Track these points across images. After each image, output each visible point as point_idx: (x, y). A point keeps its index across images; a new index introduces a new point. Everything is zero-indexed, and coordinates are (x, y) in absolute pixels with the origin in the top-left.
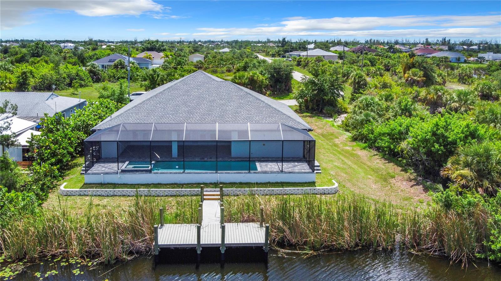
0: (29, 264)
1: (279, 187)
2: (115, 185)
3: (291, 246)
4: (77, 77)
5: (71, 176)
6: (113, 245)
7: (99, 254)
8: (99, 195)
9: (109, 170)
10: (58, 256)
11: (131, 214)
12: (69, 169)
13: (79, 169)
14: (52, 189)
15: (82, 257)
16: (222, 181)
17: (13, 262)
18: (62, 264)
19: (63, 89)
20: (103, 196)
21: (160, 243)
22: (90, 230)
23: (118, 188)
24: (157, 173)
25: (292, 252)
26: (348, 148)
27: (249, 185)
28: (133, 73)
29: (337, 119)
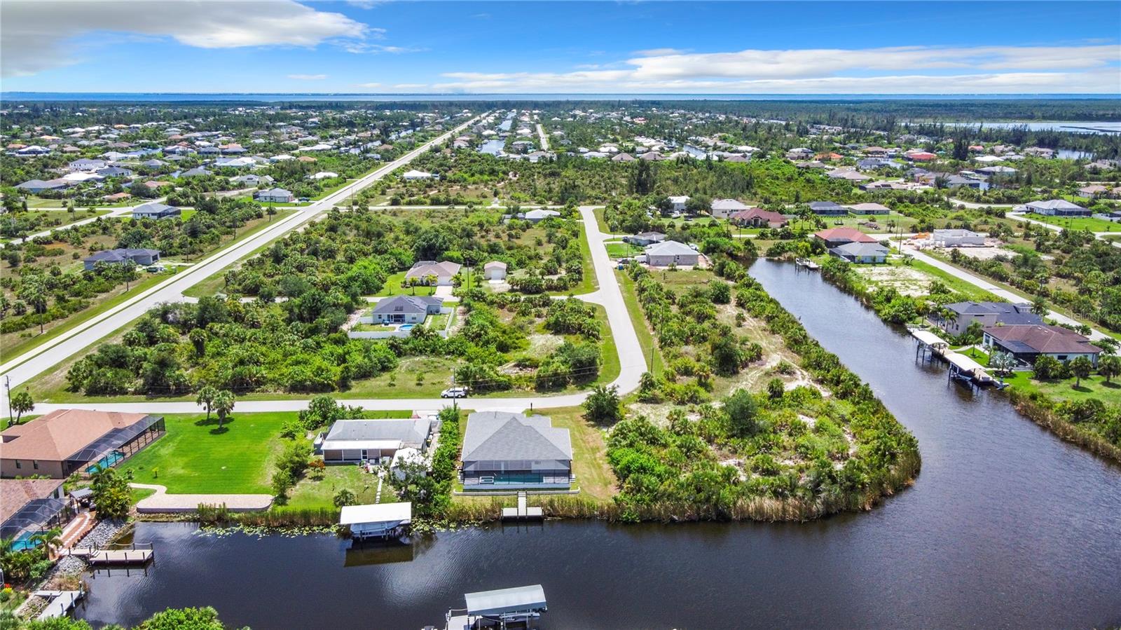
1: (555, 490)
4: (384, 359)
5: (456, 484)
6: (487, 515)
7: (482, 518)
8: (473, 495)
9: (474, 483)
11: (490, 505)
14: (450, 491)
16: (527, 487)
19: (377, 376)
20: (476, 495)
21: (504, 515)
22: (476, 510)
23: (481, 491)
24: (496, 484)
25: (552, 519)
26: (601, 462)
27: (539, 489)
28: (435, 345)
29: (610, 429)
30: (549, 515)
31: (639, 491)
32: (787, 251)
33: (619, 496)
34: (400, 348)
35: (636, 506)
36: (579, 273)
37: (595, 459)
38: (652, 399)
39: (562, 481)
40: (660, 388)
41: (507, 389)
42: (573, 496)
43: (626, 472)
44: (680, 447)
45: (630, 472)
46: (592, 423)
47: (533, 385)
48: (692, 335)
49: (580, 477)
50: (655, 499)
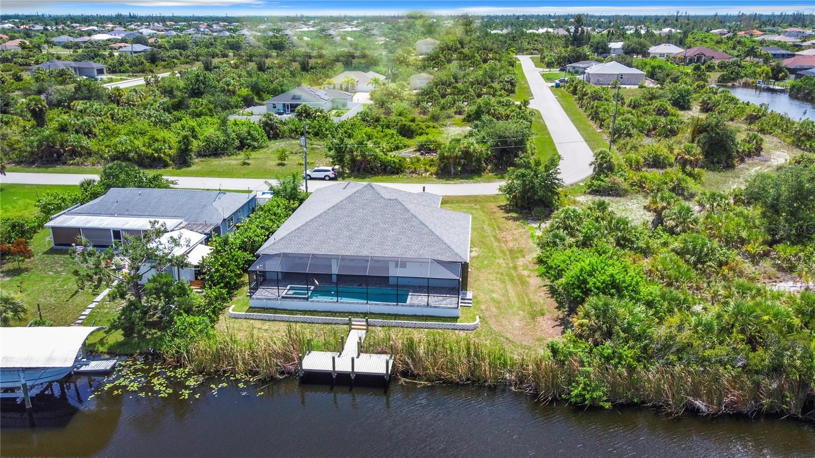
0: (207, 377)
1: (423, 320)
2: (275, 310)
3: (414, 376)
4: (249, 137)
5: (239, 298)
6: (269, 366)
7: (258, 372)
8: (262, 319)
9: (272, 295)
10: (228, 372)
11: (284, 344)
12: (237, 289)
13: (246, 289)
14: (221, 310)
15: (246, 374)
16: (372, 311)
17: (196, 374)
18: (231, 378)
19: (232, 154)
20: (266, 320)
21: (304, 367)
22: (252, 353)
23: (279, 313)
24: (313, 301)
25: (411, 382)
26: (526, 273)
27: (396, 316)
28: (320, 127)
29: (543, 225)
30: (405, 374)
31: (609, 334)
32: (742, 77)
33: (560, 341)
34: (277, 128)
35: (603, 370)
36: (513, 84)
37: (515, 268)
38: (611, 189)
39: (444, 303)
40: (622, 175)
41: (397, 173)
42: (462, 334)
43: (577, 292)
44: (681, 253)
45: (587, 292)
46: (514, 215)
47: (433, 169)
48: (654, 129)
49: (481, 297)
50: (646, 356)
